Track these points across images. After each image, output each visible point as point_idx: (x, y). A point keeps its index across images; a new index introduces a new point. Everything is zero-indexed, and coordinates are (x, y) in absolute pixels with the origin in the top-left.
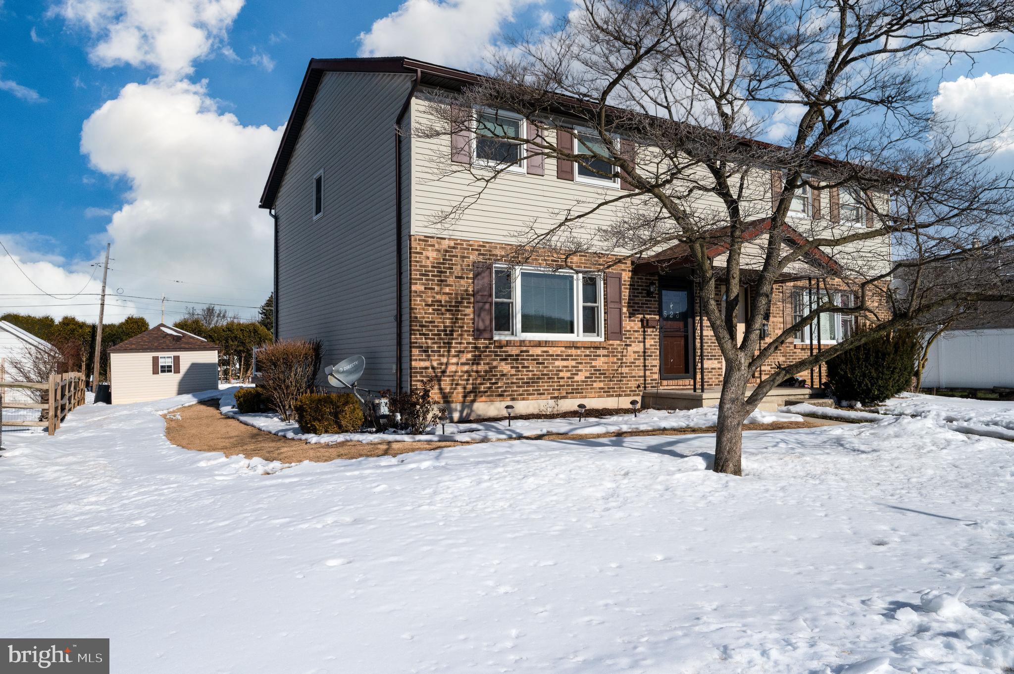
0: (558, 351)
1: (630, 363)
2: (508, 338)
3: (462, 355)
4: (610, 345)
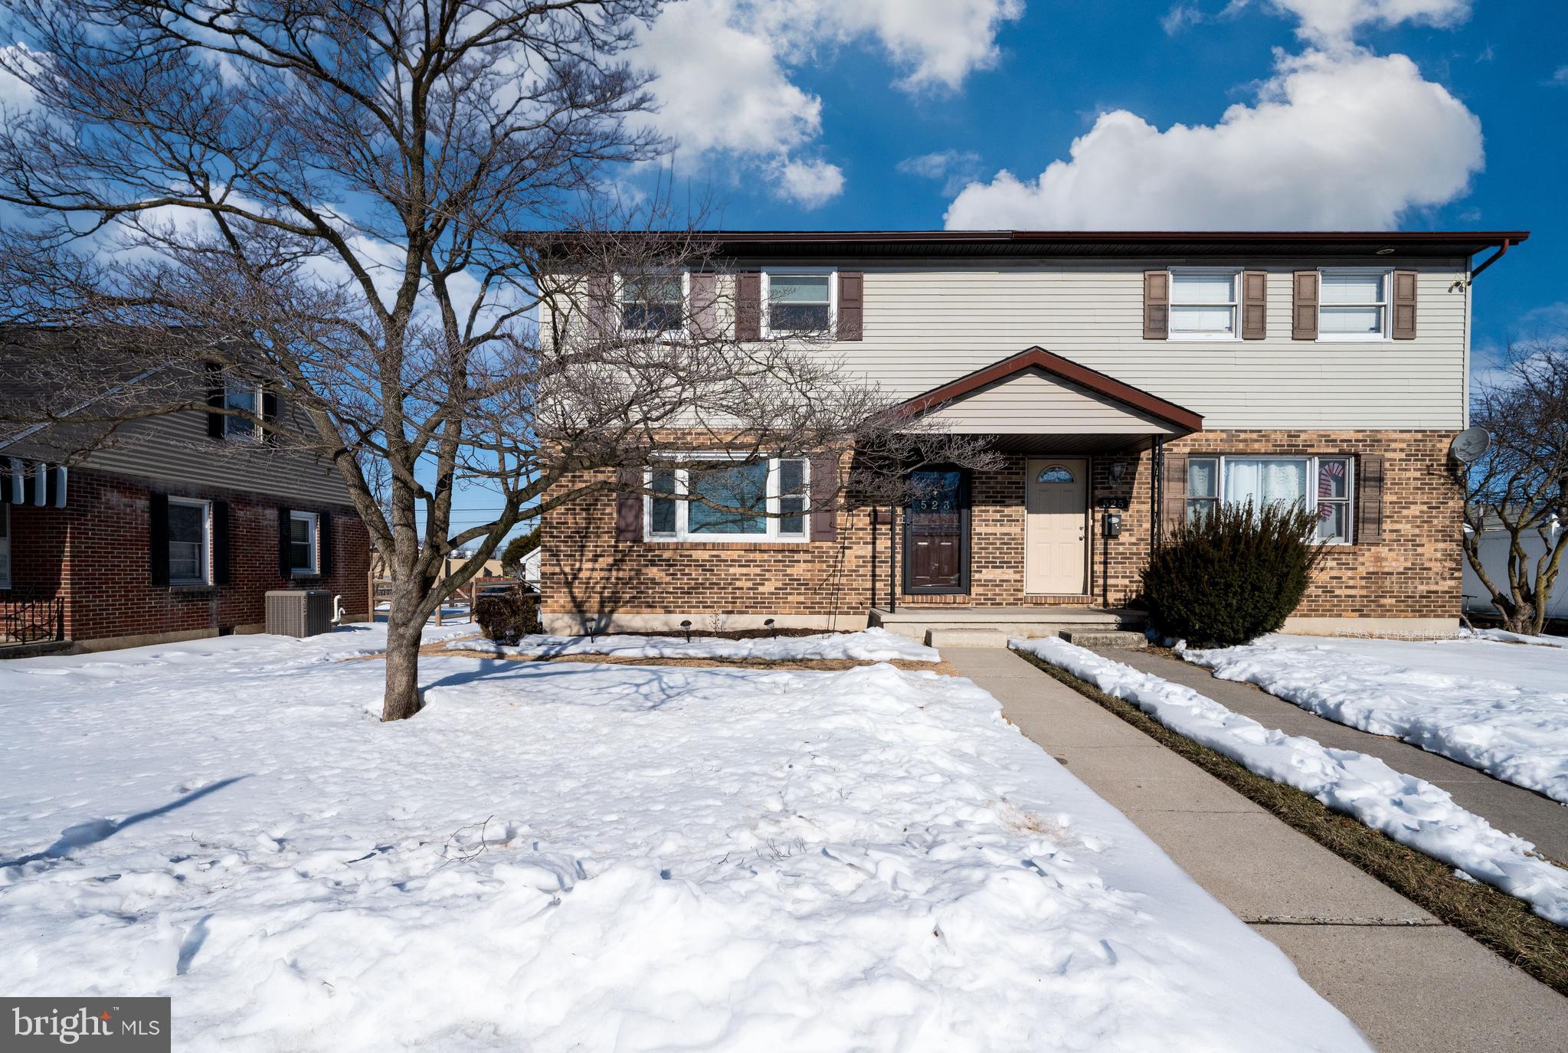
0: (735, 555)
1: (849, 571)
2: (662, 540)
3: (601, 559)
4: (817, 547)
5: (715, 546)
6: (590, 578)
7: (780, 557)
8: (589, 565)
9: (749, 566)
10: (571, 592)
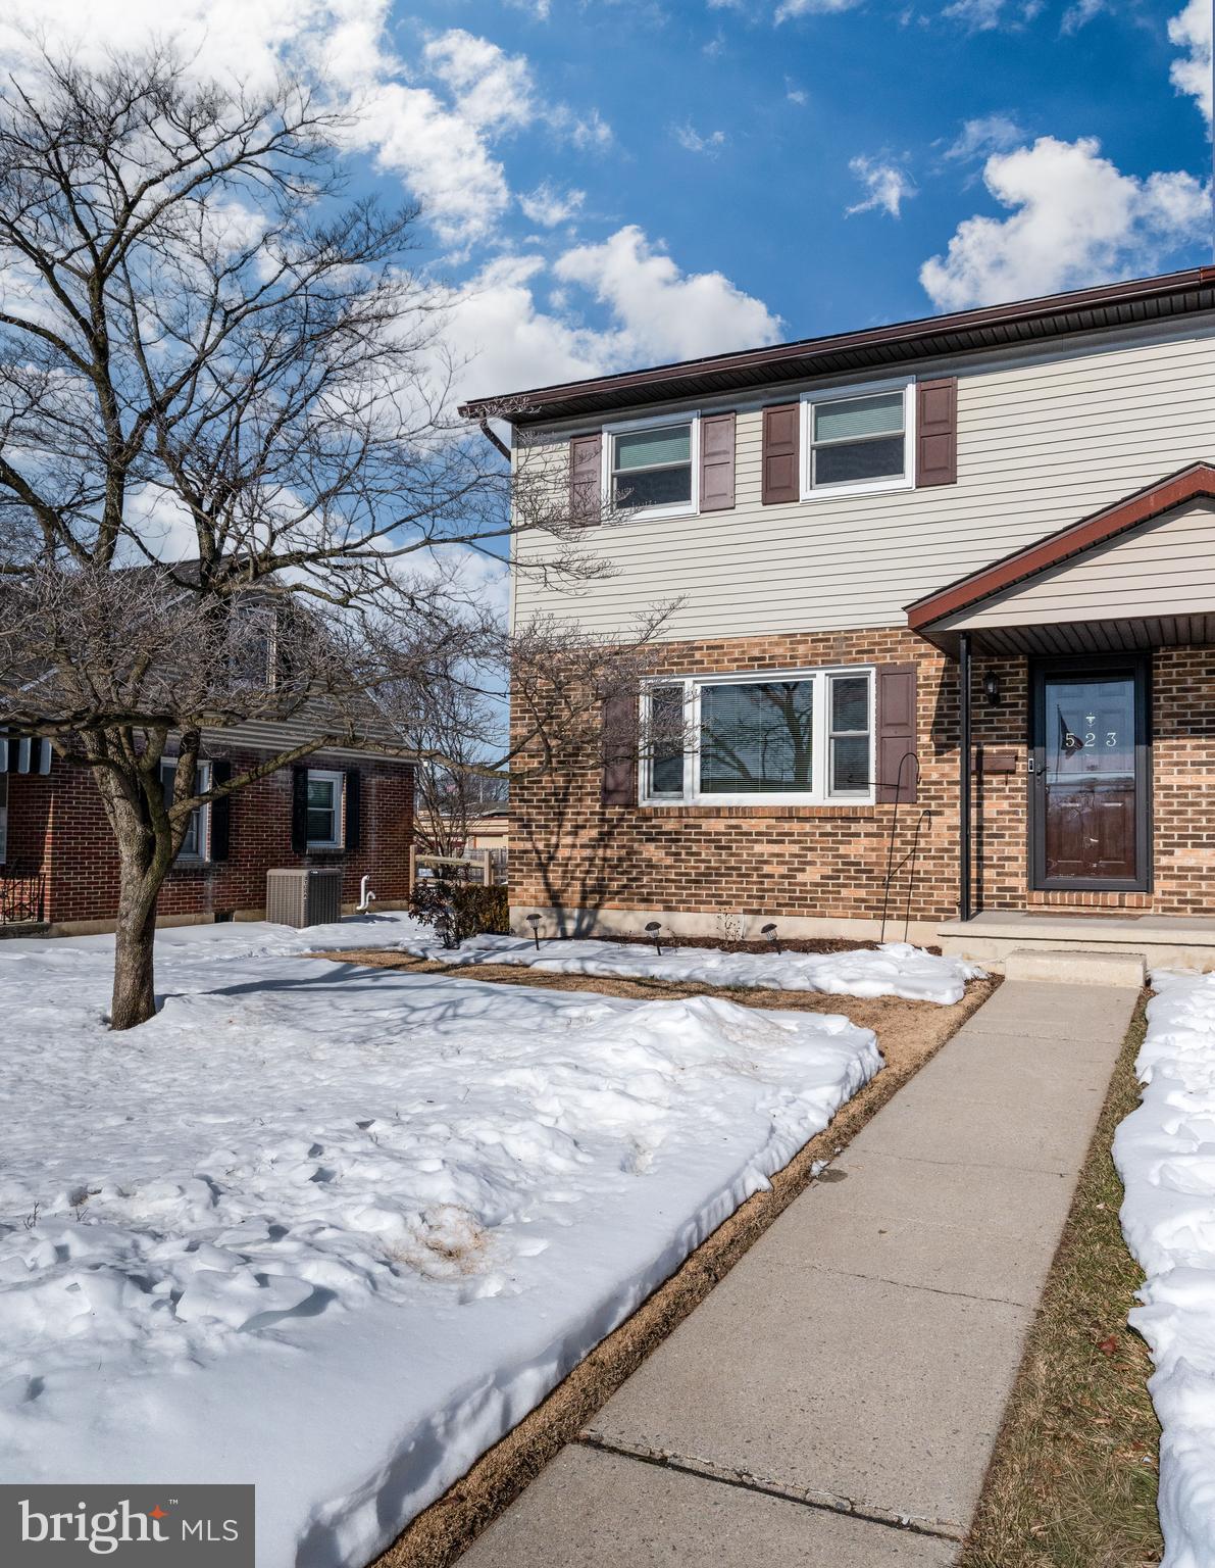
0: (762, 825)
1: (938, 850)
2: (664, 804)
3: (582, 832)
4: (886, 813)
5: (734, 812)
6: (569, 859)
7: (828, 828)
8: (568, 840)
9: (782, 842)
10: (546, 878)
